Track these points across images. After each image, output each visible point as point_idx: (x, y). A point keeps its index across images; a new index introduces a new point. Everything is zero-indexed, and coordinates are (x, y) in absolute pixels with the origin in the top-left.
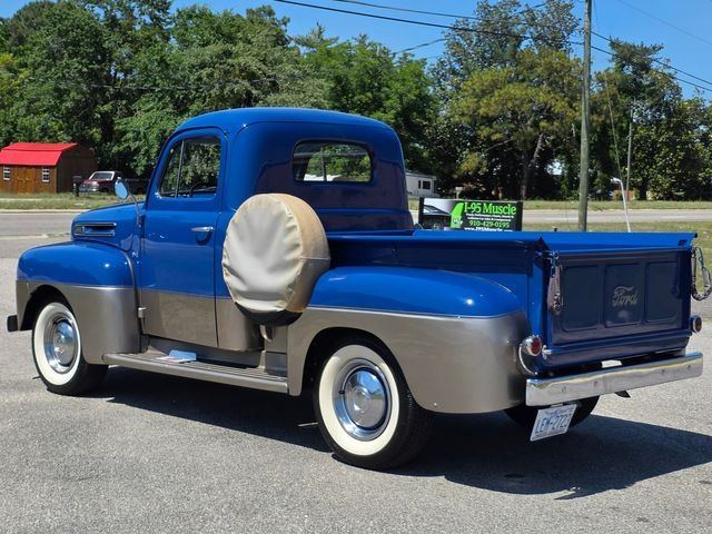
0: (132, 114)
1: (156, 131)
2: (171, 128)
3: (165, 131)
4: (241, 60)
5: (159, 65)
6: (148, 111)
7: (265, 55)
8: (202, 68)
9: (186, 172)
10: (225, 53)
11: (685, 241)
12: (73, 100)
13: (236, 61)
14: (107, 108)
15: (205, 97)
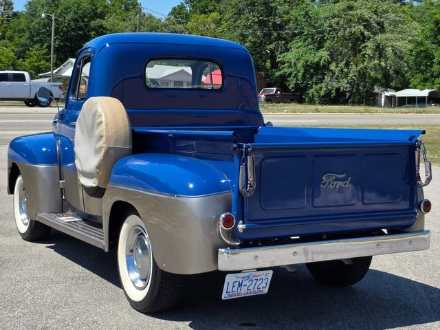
0: (288, 50)
1: (302, 61)
2: (312, 59)
3: (307, 61)
4: (358, 11)
5: (304, 17)
6: (299, 47)
7: (377, 7)
8: (333, 18)
9: (321, 88)
10: (348, 7)
11: (414, 137)
12: (250, 42)
13: (355, 12)
14: (271, 46)
15: (334, 38)
